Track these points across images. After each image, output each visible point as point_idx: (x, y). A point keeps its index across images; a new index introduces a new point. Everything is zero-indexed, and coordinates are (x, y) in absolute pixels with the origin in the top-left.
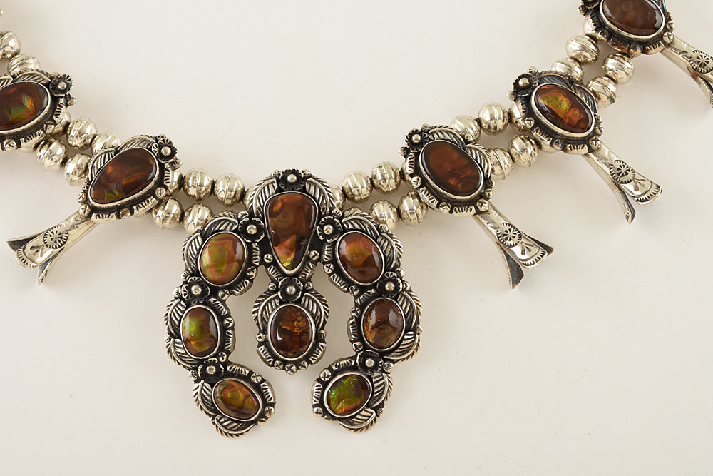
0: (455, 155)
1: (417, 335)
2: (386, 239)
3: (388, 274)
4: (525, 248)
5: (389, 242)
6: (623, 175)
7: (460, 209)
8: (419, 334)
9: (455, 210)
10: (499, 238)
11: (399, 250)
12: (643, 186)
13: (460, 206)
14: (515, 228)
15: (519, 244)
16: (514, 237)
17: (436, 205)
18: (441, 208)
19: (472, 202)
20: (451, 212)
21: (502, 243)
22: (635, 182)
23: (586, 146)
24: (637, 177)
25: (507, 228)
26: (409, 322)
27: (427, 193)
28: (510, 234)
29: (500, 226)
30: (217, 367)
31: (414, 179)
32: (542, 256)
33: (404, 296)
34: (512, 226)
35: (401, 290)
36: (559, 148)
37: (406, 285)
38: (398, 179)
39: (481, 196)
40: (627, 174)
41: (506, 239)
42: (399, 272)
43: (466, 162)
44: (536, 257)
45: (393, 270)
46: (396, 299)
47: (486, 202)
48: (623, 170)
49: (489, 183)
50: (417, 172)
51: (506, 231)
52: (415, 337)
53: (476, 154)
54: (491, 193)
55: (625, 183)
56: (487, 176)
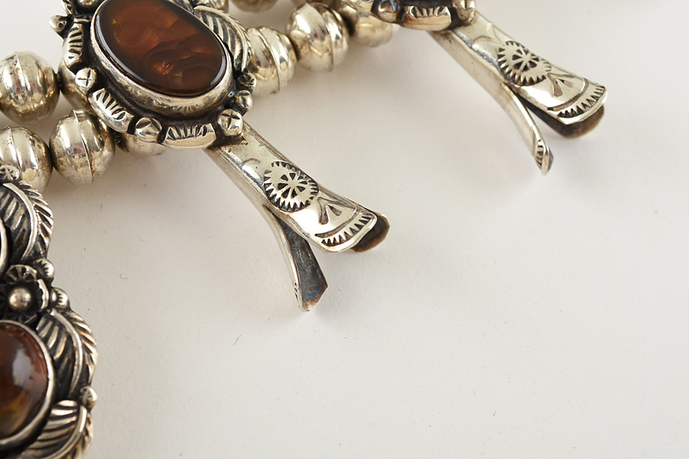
0: (170, 20)
1: (84, 411)
2: (13, 195)
3: (15, 271)
4: (328, 210)
5: (20, 201)
6: (526, 68)
7: (182, 132)
8: (89, 407)
9: (171, 133)
10: (268, 193)
11: (44, 220)
12: (570, 85)
13: (181, 126)
14: (302, 173)
15: (314, 203)
16: (302, 189)
17: (126, 125)
18: (138, 131)
19: (208, 115)
20: (160, 139)
21: (277, 204)
22: (553, 81)
23: (446, 10)
24: (553, 70)
25: (287, 172)
26: (64, 377)
27: (108, 99)
28: (294, 183)
29: (271, 168)
31: (82, 73)
32: (365, 223)
33: (54, 320)
34: (297, 169)
35: (44, 305)
36: (391, 16)
37: (58, 296)
38: (51, 92)
39: (228, 103)
40: (533, 65)
41: (285, 195)
42: (42, 268)
43: (193, 31)
44: (352, 225)
45: (29, 262)
46: (33, 326)
47: (239, 115)
48: (526, 59)
49: (244, 80)
50: (87, 60)
51: (284, 177)
52: (78, 414)
53: (215, 23)
54: (249, 101)
55: (532, 82)
56: (240, 66)
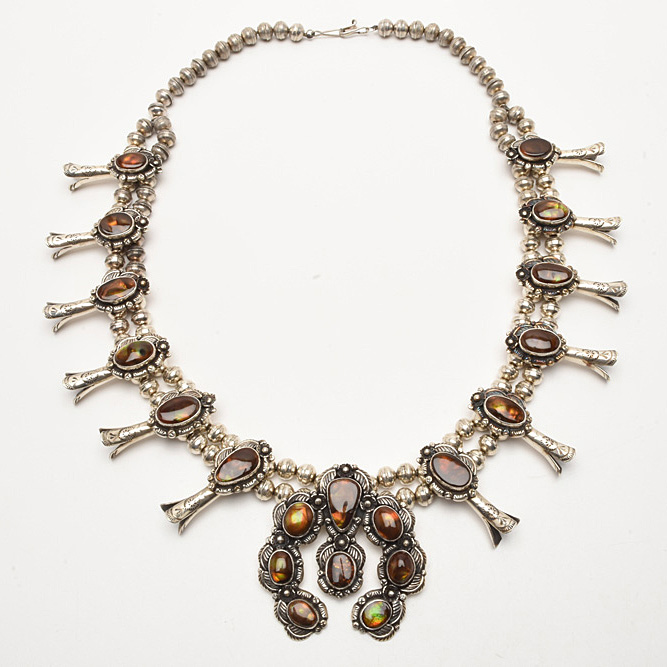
1: (423, 577)
2: (405, 512)
3: (405, 535)
5: (407, 514)
11: (413, 519)
26: (418, 567)
30: (291, 591)
33: (415, 550)
35: (413, 546)
37: (416, 541)
42: (413, 533)
45: (409, 532)
46: (409, 551)
